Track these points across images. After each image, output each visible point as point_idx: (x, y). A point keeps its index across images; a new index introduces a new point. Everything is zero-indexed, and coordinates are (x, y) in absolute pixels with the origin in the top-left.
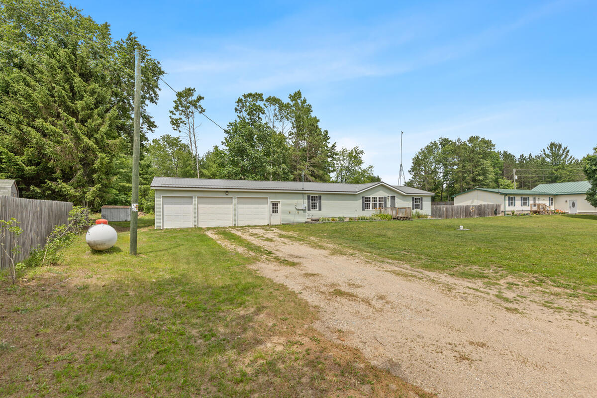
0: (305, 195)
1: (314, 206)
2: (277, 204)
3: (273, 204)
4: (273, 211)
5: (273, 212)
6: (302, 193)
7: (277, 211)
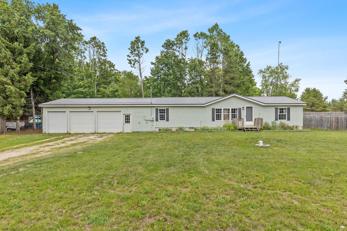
0: (153, 108)
1: (162, 117)
2: (129, 116)
3: (126, 116)
4: (126, 121)
5: (126, 123)
6: (152, 107)
7: (129, 121)
